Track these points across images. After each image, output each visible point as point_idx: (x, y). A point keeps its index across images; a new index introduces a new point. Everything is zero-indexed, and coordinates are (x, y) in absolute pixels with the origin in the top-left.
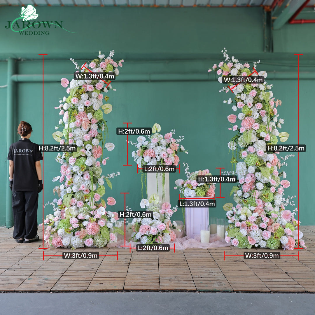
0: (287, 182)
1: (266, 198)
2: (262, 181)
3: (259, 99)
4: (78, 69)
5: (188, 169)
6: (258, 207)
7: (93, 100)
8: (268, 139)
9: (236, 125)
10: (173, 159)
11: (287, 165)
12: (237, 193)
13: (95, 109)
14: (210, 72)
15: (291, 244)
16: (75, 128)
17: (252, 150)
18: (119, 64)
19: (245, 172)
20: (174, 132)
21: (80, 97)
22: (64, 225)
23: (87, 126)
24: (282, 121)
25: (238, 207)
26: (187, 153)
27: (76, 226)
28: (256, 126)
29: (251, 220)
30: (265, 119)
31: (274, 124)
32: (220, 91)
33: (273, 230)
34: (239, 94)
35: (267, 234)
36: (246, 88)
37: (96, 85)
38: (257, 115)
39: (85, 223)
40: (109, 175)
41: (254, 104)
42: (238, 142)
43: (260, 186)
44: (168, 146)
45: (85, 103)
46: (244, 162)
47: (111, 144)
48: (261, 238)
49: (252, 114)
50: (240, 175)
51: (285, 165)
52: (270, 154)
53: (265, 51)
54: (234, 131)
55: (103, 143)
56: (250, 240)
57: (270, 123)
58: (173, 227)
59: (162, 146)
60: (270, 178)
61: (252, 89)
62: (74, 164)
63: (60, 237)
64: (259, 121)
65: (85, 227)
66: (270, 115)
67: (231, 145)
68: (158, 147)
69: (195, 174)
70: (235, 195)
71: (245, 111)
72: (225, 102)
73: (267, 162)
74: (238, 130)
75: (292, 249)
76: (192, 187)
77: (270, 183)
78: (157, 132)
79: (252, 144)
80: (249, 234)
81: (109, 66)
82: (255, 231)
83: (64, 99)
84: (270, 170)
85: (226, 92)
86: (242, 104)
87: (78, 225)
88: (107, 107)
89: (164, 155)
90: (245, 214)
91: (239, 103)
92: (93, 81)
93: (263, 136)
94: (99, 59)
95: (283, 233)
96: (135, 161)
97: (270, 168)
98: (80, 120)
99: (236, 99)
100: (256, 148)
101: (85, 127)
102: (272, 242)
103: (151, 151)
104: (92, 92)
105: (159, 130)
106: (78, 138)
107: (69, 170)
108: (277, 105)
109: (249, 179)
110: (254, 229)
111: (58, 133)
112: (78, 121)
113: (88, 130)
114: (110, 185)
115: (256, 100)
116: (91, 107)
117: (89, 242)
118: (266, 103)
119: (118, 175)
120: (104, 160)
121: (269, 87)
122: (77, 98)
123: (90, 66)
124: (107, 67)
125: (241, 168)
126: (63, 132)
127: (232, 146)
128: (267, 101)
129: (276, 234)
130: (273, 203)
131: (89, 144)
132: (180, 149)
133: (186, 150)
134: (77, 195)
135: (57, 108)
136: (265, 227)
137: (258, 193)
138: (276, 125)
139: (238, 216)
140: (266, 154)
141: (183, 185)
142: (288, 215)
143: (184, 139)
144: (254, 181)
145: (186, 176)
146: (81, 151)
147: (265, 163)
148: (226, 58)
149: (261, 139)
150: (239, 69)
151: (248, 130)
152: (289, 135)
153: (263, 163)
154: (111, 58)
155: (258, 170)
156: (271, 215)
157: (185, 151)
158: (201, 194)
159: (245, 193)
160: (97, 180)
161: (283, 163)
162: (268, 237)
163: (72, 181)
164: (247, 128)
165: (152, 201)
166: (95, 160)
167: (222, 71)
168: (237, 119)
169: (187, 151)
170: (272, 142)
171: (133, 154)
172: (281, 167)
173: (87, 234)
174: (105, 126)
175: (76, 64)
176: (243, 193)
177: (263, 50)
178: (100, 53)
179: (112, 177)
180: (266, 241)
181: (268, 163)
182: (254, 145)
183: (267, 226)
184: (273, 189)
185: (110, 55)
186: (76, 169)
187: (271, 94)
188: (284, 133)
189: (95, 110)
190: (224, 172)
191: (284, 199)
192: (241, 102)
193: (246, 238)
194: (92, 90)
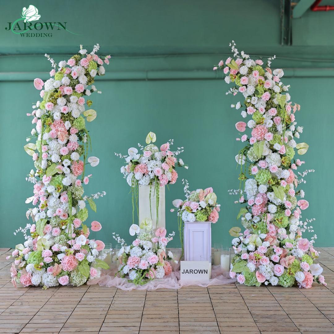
0: (305, 202)
1: (280, 223)
2: (275, 203)
3: (273, 103)
4: (55, 67)
5: (188, 187)
6: (270, 234)
7: (72, 105)
8: (284, 152)
9: (246, 135)
10: (169, 176)
11: (305, 182)
12: (246, 216)
13: (75, 116)
14: (216, 70)
15: (308, 282)
16: (50, 139)
17: (264, 165)
18: (105, 61)
19: (255, 192)
20: (172, 143)
21: (55, 102)
22: (35, 259)
23: (64, 137)
24: (300, 129)
25: (246, 233)
26: (187, 167)
27: (49, 260)
28: (269, 137)
29: (261, 252)
30: (280, 127)
31: (291, 134)
32: (227, 94)
33: (287, 264)
34: (250, 97)
35: (280, 270)
36: (258, 90)
37: (76, 88)
38: (270, 123)
39: (60, 256)
40: (92, 195)
41: (267, 109)
42: (247, 155)
43: (272, 208)
44: (163, 160)
45: (62, 109)
46: (254, 179)
47: (95, 158)
48: (273, 274)
49: (264, 122)
50: (250, 194)
51: (303, 182)
52: (286, 170)
53: (282, 44)
54: (243, 142)
55: (84, 158)
56: (259, 277)
57: (286, 132)
58: (169, 258)
59: (156, 160)
60: (285, 199)
61: (265, 91)
62: (49, 184)
63: (30, 274)
64: (273, 130)
65: (60, 261)
66: (287, 123)
67: (239, 158)
68: (151, 161)
69: (196, 194)
70: (243, 219)
71: (256, 118)
72: (233, 106)
73: (281, 179)
74: (248, 140)
75: (309, 287)
76: (192, 210)
77: (284, 205)
78: (151, 143)
79: (264, 158)
80: (257, 269)
81: (91, 63)
82: (266, 266)
83: (38, 103)
84: (285, 189)
85: (234, 95)
86: (253, 109)
87: (52, 258)
88: (90, 114)
89: (158, 172)
90: (254, 242)
91: (250, 108)
92: (72, 82)
93: (277, 149)
94: (80, 54)
95: (299, 267)
96: (125, 178)
97: (285, 186)
98: (56, 130)
99: (246, 103)
100: (269, 162)
101: (61, 138)
102: (285, 279)
103: (143, 166)
104: (71, 95)
105: (154, 140)
106: (54, 152)
107: (43, 190)
108: (295, 110)
109: (259, 201)
110: (264, 263)
111: (31, 145)
112: (53, 131)
113: (65, 142)
114: (94, 208)
115: (269, 104)
116: (69, 114)
117: (64, 280)
118: (281, 109)
119: (104, 196)
120: (86, 178)
121: (286, 88)
122: (53, 103)
123: (68, 64)
124: (89, 65)
125: (251, 187)
126: (37, 144)
127: (240, 160)
128: (282, 106)
129: (290, 269)
130: (287, 228)
131: (67, 158)
132: (179, 164)
133: (186, 163)
134: (53, 221)
135: (30, 115)
136: (277, 260)
137: (270, 217)
138: (293, 134)
139: (246, 245)
140: (280, 170)
141: (181, 207)
142: (305, 245)
143: (183, 151)
144: (266, 202)
145: (185, 196)
146: (57, 167)
147: (279, 180)
148: (234, 53)
149: (274, 151)
150: (249, 66)
151: (259, 141)
152: (308, 146)
153: (277, 181)
154: (96, 53)
155: (270, 190)
156: (284, 245)
157: (184, 165)
158: (201, 219)
159: (255, 217)
160: (77, 203)
161: (300, 180)
162: (280, 273)
163: (47, 204)
164: (258, 138)
165: (144, 226)
166: (75, 178)
167: (230, 69)
168: (247, 127)
169: (187, 166)
170: (289, 155)
171: (122, 170)
172: (298, 184)
173: (62, 270)
174: (87, 136)
175: (52, 61)
176: (253, 217)
177: (281, 43)
178: (81, 47)
179: (96, 197)
180: (278, 277)
181: (283, 181)
182: (267, 159)
183: (280, 259)
184: (288, 212)
185: (94, 50)
186: (50, 189)
187: (288, 97)
188: (302, 144)
189: (74, 118)
190: (231, 191)
191: (301, 222)
192: (252, 106)
193: (254, 274)
194: (70, 94)
